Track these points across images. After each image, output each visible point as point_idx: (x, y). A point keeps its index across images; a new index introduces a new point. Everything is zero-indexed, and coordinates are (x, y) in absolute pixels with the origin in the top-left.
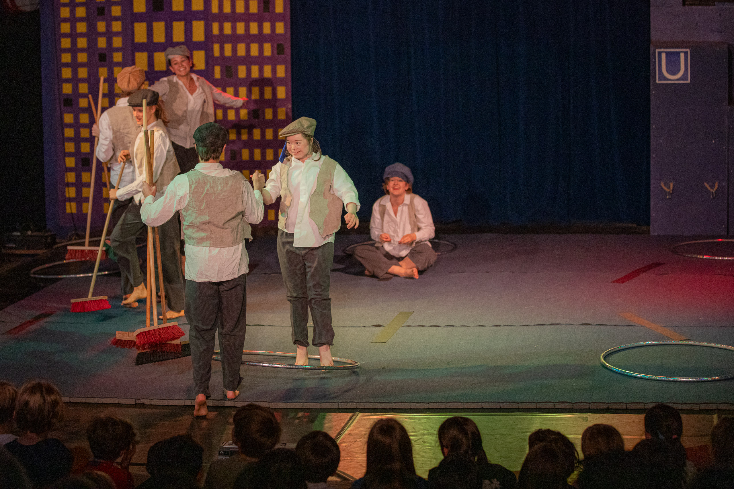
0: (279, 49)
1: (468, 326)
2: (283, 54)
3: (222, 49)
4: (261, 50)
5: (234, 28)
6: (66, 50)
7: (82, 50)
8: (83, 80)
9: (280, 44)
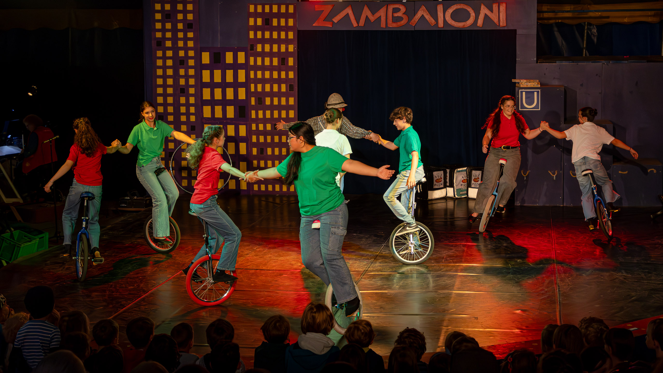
0: (290, 88)
2: (293, 91)
3: (256, 87)
4: (280, 88)
5: (263, 75)
6: (160, 86)
7: (170, 86)
8: (170, 105)
9: (291, 85)
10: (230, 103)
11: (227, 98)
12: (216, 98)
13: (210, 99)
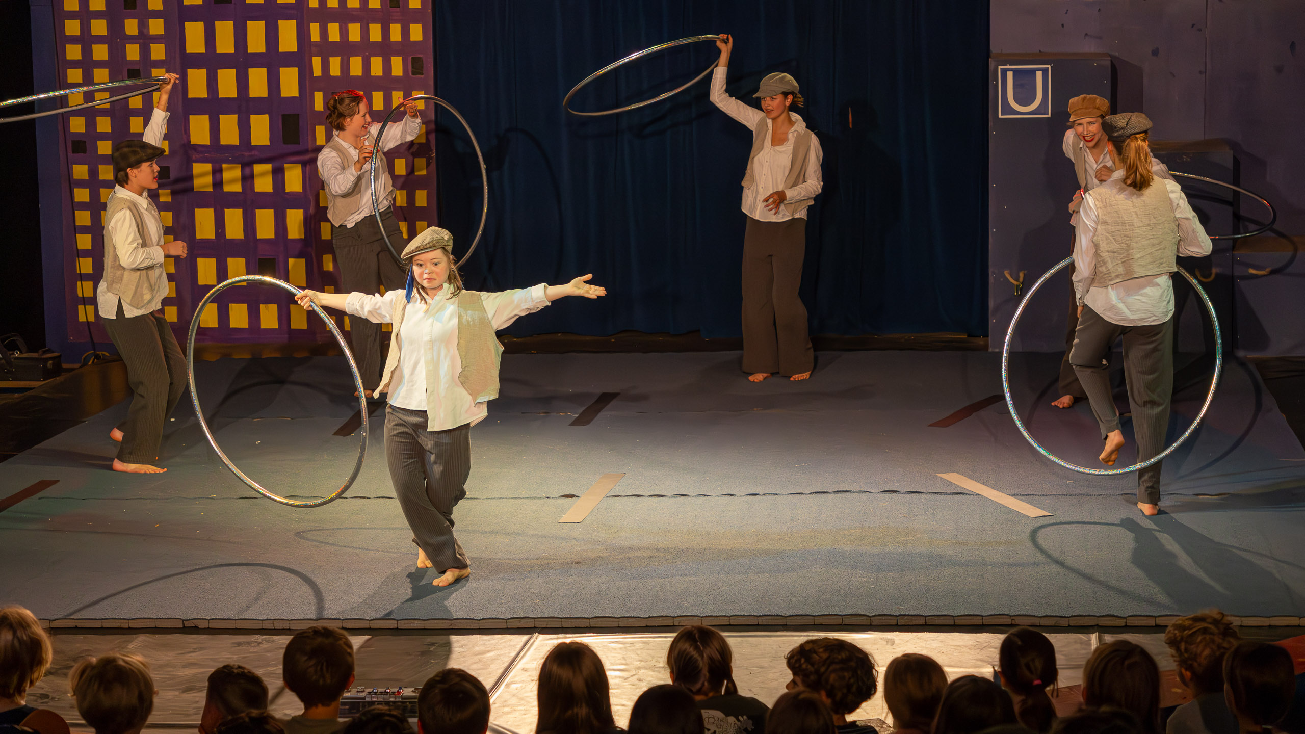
0: (415, 66)
1: (708, 496)
2: (423, 74)
3: (325, 66)
4: (387, 66)
5: (344, 32)
6: (75, 64)
7: (101, 64)
8: (103, 112)
9: (419, 57)
10: (259, 106)
11: (251, 96)
12: (222, 95)
13: (206, 96)
